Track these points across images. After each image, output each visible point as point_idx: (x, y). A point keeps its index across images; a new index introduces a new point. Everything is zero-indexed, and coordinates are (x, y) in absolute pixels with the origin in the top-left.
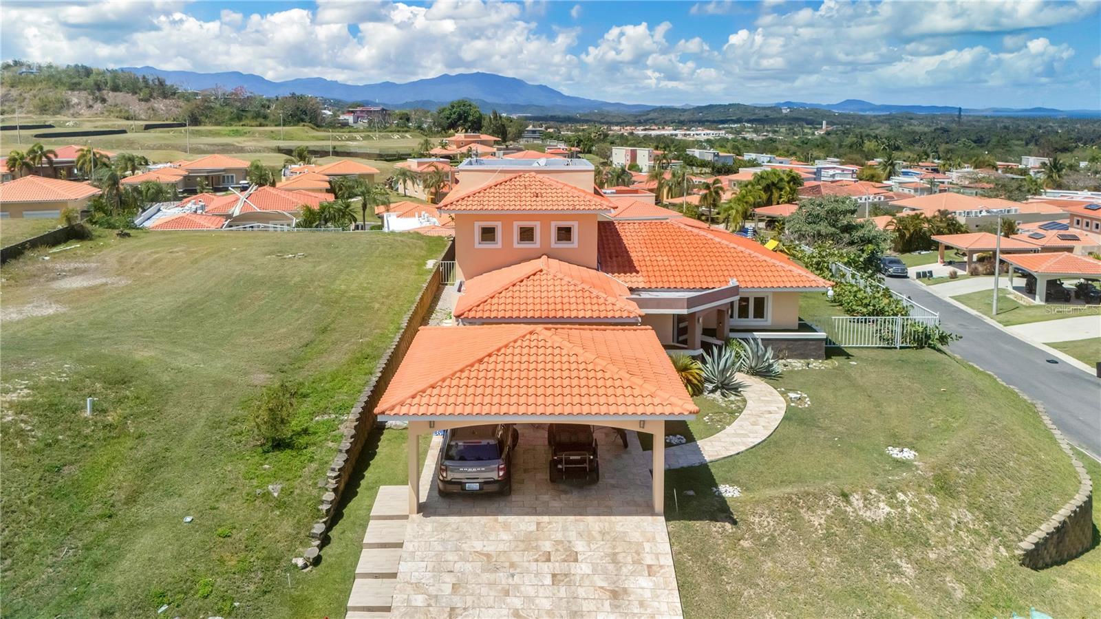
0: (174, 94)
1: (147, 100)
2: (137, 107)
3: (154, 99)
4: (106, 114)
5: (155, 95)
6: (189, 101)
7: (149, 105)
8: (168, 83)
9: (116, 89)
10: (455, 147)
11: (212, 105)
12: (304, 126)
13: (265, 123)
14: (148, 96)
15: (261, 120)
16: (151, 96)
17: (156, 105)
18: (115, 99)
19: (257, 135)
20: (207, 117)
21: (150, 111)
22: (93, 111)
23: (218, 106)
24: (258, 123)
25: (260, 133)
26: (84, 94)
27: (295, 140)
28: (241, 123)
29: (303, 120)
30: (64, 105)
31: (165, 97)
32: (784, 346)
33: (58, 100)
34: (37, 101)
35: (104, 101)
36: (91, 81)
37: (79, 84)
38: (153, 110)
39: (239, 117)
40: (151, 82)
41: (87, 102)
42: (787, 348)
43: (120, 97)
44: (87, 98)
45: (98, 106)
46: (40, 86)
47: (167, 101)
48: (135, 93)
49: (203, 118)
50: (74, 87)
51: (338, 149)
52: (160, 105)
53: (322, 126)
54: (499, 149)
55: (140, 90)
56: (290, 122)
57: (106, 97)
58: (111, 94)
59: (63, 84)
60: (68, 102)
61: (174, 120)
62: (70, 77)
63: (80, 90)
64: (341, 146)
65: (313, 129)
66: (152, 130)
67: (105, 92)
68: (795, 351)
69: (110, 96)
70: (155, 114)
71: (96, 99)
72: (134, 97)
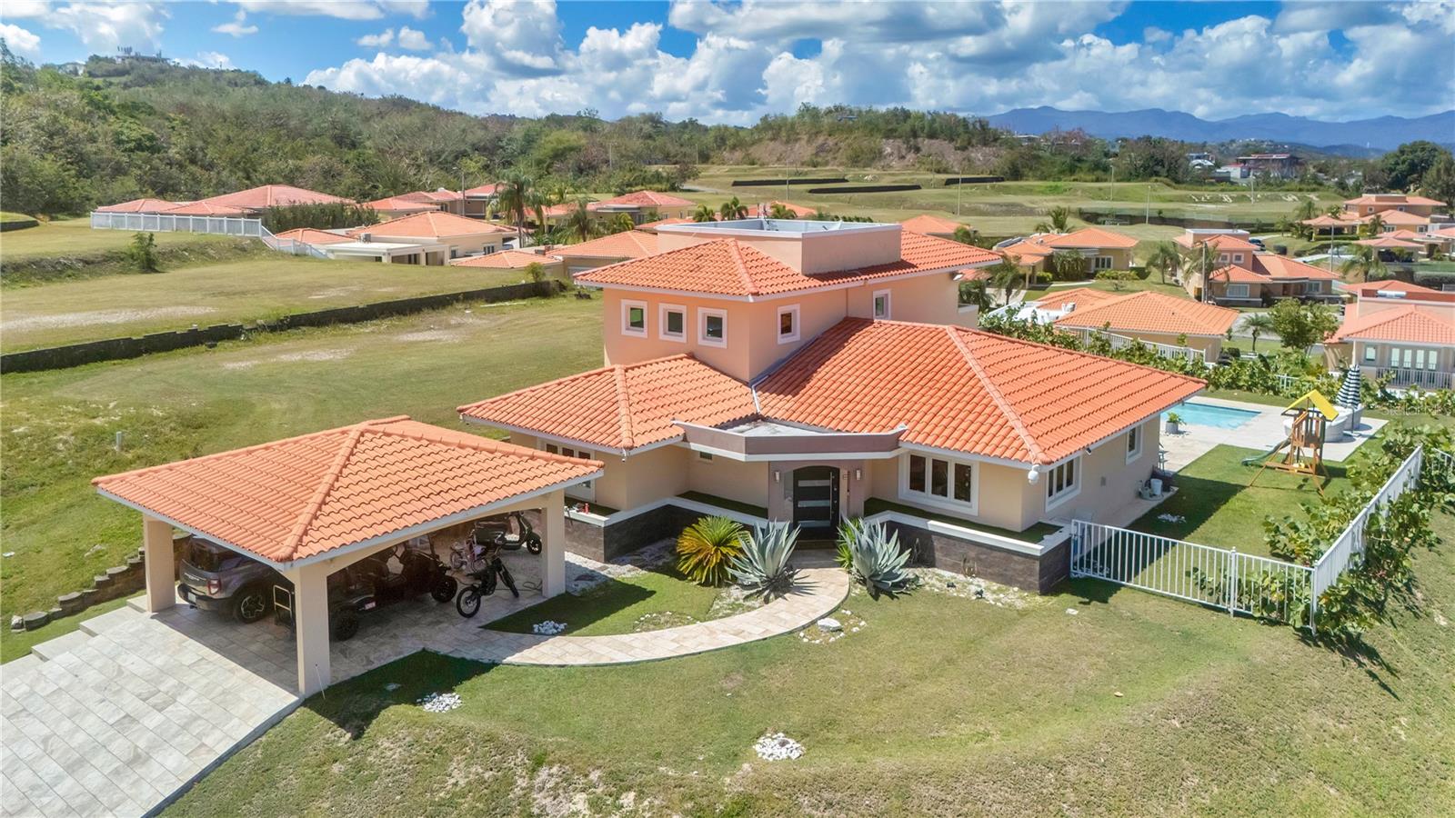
0: (996, 140)
1: (964, 149)
2: (953, 158)
3: (973, 146)
4: (917, 166)
5: (974, 141)
6: (1011, 148)
7: (966, 153)
8: (992, 126)
9: (932, 136)
10: (1357, 214)
11: (1041, 153)
12: (1156, 181)
13: (1104, 177)
14: (965, 143)
15: (1099, 173)
16: (969, 143)
17: (973, 155)
18: (929, 148)
19: (1079, 193)
20: (1031, 169)
21: (966, 163)
22: (906, 162)
23: (1048, 154)
24: (1094, 177)
25: (1084, 191)
26: (899, 142)
27: (1131, 200)
28: (1073, 178)
29: (1157, 174)
30: (877, 155)
31: (985, 144)
32: (972, 554)
33: (871, 150)
34: (850, 152)
35: (918, 150)
36: (907, 127)
37: (896, 130)
38: (969, 161)
39: (1071, 169)
40: (971, 127)
41: (899, 152)
42: (978, 559)
43: (937, 144)
44: (899, 147)
45: (911, 157)
46: (856, 134)
47: (987, 150)
48: (952, 140)
49: (1026, 171)
50: (890, 134)
51: (1166, 215)
52: (978, 154)
53: (1183, 182)
54: (1434, 221)
55: (958, 135)
56: (1138, 176)
57: (920, 145)
58: (926, 141)
59: (879, 130)
60: (881, 152)
61: (991, 173)
62: (888, 122)
63: (895, 137)
64: (1173, 210)
65: (1168, 185)
66: (954, 186)
67: (920, 140)
68: (991, 566)
69: (925, 143)
70: (970, 166)
71: (909, 149)
72: (951, 145)
